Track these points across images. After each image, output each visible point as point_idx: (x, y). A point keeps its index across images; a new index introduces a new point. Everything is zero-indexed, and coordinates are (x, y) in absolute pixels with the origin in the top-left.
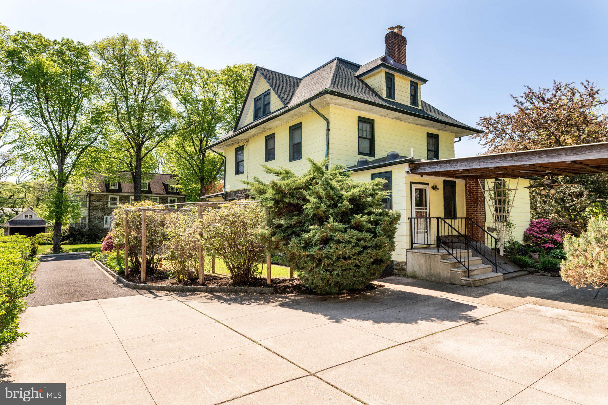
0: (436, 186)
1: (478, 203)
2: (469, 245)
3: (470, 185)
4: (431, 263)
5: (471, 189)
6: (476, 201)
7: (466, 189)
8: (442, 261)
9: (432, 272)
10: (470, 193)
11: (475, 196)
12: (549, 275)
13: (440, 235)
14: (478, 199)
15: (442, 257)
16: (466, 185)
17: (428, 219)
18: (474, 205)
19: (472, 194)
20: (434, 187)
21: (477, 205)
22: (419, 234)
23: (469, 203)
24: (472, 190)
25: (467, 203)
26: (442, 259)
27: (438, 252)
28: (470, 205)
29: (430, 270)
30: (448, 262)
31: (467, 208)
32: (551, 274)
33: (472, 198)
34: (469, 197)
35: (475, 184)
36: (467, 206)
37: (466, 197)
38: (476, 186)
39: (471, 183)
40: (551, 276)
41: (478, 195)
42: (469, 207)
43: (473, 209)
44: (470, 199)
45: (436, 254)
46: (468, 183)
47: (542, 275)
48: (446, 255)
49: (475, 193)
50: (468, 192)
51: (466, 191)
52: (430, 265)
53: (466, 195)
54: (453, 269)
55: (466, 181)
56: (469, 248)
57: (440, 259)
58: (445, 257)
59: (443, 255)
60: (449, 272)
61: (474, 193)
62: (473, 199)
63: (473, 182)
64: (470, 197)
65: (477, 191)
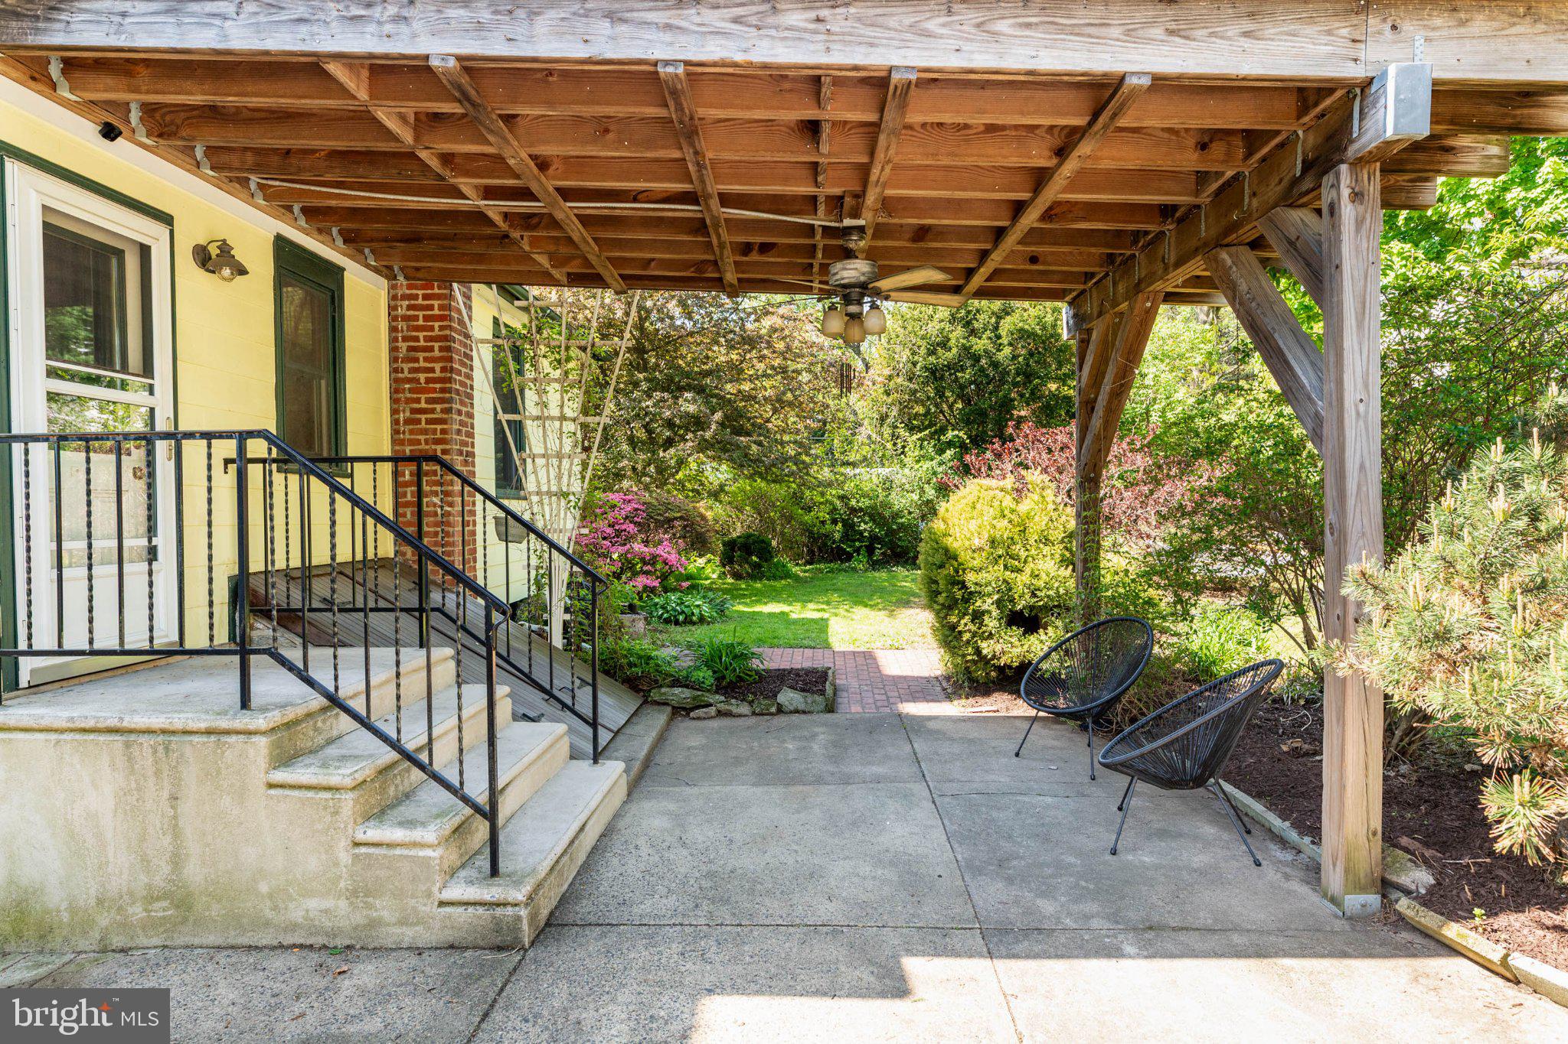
0: (225, 249)
1: (450, 401)
2: (436, 619)
3: (410, 307)
4: (186, 807)
5: (418, 329)
6: (443, 390)
7: (393, 329)
8: (280, 776)
9: (194, 872)
10: (411, 349)
11: (438, 366)
12: (744, 709)
13: (256, 564)
14: (449, 380)
15: (277, 745)
16: (391, 308)
17: (162, 447)
18: (433, 411)
19: (421, 355)
20: (214, 251)
21: (448, 411)
22: (136, 570)
23: (408, 401)
24: (421, 335)
25: (394, 401)
26: (284, 758)
27: (245, 703)
28: (414, 411)
29: (177, 861)
30: (334, 780)
31: (395, 422)
32: (751, 703)
33: (422, 377)
34: (406, 367)
35: (436, 303)
36: (394, 412)
37: (394, 370)
38: (442, 318)
39: (415, 297)
40: (754, 713)
41: (450, 359)
42: (407, 422)
43: (425, 432)
44: (409, 380)
45: (224, 724)
46: (404, 297)
47: (720, 714)
48: (309, 715)
49: (437, 353)
50: (403, 346)
51: (393, 340)
52: (176, 831)
53: (394, 360)
54: (373, 833)
55: (393, 287)
56: (434, 637)
57: (262, 762)
58: (306, 736)
59: (288, 725)
60: (344, 857)
61: (431, 349)
62: (428, 381)
63: (426, 297)
64: (412, 370)
65: (446, 338)
